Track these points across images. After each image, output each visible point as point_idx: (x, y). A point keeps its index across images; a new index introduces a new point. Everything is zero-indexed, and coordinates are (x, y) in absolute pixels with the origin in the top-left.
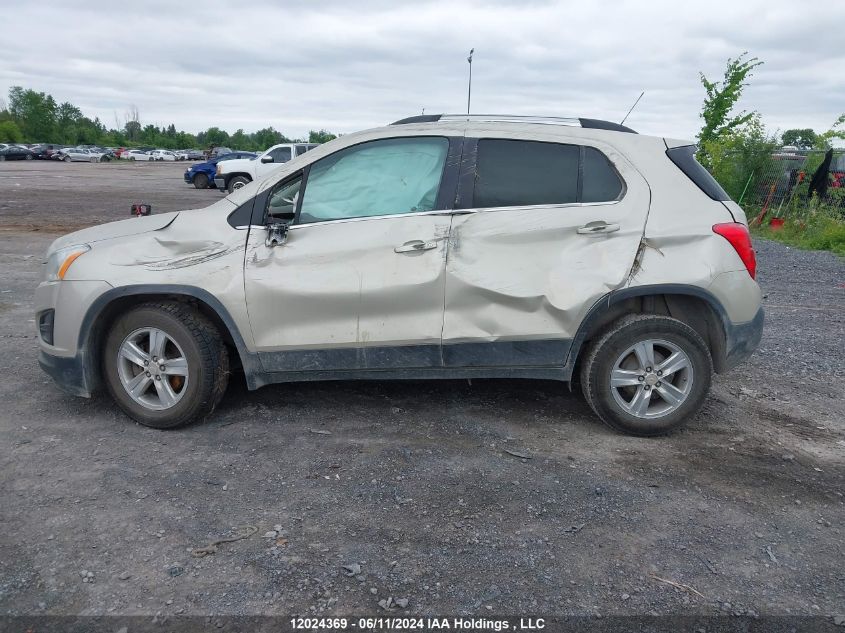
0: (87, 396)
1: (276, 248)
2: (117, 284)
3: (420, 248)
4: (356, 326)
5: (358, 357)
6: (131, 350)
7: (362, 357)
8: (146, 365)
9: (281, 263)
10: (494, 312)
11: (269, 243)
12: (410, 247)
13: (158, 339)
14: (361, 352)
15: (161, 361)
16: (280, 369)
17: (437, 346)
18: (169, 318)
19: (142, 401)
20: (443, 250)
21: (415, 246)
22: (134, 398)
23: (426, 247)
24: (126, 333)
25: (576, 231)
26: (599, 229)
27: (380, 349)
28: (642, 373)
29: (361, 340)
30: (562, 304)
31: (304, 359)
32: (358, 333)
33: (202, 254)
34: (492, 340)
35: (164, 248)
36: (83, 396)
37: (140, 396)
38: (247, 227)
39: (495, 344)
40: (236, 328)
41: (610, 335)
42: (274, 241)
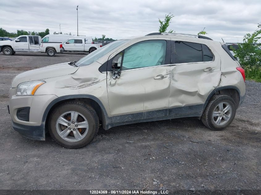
0: (44, 140)
1: (117, 79)
2: (59, 96)
3: (163, 77)
4: (143, 105)
5: (143, 115)
6: (62, 121)
7: (144, 115)
8: (68, 125)
9: (119, 85)
10: (183, 97)
11: (114, 78)
12: (159, 77)
13: (74, 115)
14: (144, 114)
15: (76, 124)
16: (118, 122)
17: (167, 109)
18: (81, 107)
19: (67, 139)
20: (169, 78)
21: (161, 77)
22: (63, 138)
23: (165, 77)
24: (60, 114)
25: (203, 71)
26: (210, 70)
27: (150, 112)
28: (220, 112)
29: (145, 109)
30: (202, 93)
31: (126, 118)
32: (144, 107)
33: (90, 82)
34: (183, 106)
35: (75, 81)
36: (42, 140)
37: (66, 137)
38: (106, 72)
39: (184, 107)
40: (104, 109)
41: (213, 102)
42: (116, 77)
